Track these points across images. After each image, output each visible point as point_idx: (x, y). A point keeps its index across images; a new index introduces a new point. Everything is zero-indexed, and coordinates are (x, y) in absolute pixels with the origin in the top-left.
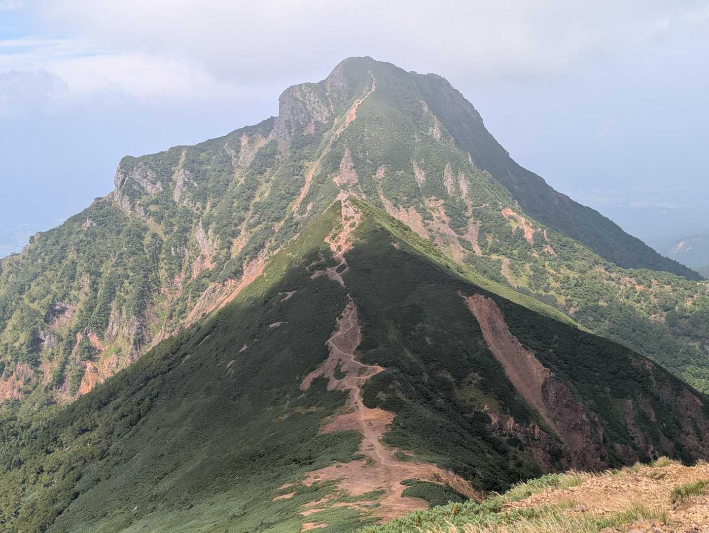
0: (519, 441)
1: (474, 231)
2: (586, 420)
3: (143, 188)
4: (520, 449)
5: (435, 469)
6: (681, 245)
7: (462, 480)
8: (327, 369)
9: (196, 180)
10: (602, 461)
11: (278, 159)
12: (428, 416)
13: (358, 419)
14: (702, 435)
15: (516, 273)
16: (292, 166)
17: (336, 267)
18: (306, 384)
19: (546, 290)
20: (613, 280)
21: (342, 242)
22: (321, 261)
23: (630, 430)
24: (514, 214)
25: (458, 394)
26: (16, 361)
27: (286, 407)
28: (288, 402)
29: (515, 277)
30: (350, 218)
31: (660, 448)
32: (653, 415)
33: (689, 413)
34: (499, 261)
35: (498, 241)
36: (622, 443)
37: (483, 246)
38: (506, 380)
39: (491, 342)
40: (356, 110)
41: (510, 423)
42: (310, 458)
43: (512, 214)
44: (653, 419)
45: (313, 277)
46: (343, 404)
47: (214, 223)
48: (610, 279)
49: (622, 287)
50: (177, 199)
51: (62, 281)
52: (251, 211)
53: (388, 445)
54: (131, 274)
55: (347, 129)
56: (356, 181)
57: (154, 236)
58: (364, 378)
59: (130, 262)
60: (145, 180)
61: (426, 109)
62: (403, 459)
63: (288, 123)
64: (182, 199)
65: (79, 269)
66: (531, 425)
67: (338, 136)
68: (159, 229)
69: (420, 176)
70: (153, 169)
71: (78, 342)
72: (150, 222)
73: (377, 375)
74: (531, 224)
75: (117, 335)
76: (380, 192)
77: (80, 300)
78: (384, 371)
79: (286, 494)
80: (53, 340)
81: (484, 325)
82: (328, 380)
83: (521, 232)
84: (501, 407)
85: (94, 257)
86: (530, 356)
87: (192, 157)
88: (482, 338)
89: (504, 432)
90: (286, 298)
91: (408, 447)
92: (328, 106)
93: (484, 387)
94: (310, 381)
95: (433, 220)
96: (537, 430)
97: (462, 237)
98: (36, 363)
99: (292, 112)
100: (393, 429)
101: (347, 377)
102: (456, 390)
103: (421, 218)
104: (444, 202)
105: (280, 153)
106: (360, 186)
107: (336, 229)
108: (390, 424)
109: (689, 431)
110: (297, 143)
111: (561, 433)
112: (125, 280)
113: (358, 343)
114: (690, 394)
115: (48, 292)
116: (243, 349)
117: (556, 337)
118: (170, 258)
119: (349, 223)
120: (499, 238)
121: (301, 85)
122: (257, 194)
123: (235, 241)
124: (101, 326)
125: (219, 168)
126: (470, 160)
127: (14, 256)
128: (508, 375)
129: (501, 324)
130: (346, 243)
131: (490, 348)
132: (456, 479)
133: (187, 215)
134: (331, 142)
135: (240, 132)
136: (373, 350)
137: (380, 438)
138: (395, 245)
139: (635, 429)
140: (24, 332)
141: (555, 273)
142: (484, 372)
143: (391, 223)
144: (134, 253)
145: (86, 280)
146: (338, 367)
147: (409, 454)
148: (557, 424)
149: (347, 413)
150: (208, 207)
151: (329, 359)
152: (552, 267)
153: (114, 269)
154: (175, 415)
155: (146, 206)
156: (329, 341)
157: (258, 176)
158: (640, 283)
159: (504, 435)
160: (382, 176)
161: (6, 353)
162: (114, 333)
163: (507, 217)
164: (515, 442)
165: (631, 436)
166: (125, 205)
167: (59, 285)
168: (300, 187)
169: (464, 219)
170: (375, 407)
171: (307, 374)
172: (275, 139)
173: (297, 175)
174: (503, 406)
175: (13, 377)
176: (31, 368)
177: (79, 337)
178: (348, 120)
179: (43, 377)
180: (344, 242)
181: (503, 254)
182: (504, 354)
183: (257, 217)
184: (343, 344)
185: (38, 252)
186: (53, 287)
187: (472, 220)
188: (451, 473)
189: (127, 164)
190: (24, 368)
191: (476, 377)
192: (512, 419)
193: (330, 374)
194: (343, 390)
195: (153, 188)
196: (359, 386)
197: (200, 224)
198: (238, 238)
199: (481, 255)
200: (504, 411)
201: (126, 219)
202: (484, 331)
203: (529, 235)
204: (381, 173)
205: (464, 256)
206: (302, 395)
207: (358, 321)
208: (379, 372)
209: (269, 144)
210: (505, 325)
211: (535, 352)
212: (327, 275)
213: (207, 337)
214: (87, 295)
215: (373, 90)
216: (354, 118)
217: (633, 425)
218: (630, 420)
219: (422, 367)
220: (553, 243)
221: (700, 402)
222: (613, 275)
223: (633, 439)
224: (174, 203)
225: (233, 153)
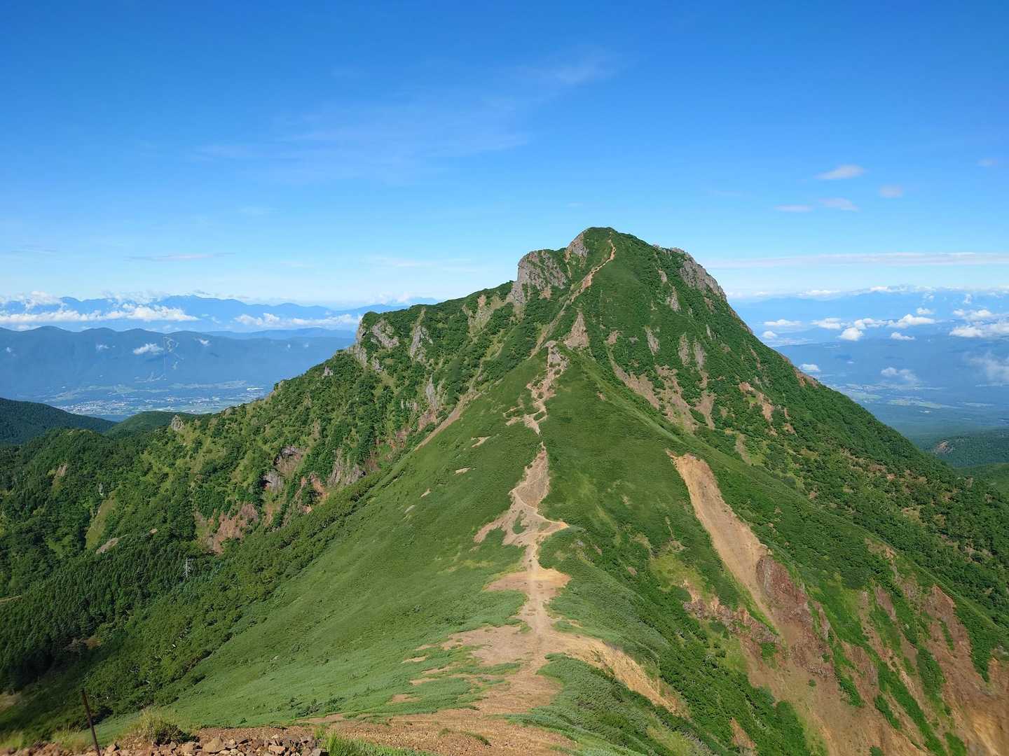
0: (724, 626)
1: (708, 403)
2: (808, 610)
3: (380, 342)
4: (724, 637)
5: (599, 646)
6: (944, 444)
7: (634, 663)
8: (506, 521)
9: (431, 337)
10: (826, 662)
11: (512, 321)
12: (611, 583)
13: (528, 579)
14: (954, 643)
15: (751, 450)
16: (525, 327)
17: (535, 414)
18: (481, 536)
19: (784, 471)
20: (860, 467)
21: (544, 389)
22: (519, 408)
23: (865, 629)
24: (753, 389)
25: (654, 564)
26: (242, 500)
27: (455, 559)
28: (459, 554)
29: (750, 455)
30: (556, 365)
31: (900, 654)
32: (894, 613)
33: (939, 615)
34: (733, 437)
35: (733, 415)
36: (852, 642)
37: (715, 420)
38: (714, 554)
39: (699, 508)
40: (593, 276)
41: (714, 604)
42: (464, 618)
43: (751, 389)
44: (893, 618)
45: (508, 424)
46: (516, 561)
47: (443, 380)
48: (857, 464)
49: (871, 475)
50: (411, 354)
51: (294, 426)
52: (481, 369)
53: (553, 611)
54: (360, 424)
55: (582, 294)
56: (588, 345)
57: (386, 388)
58: (544, 534)
59: (361, 411)
60: (383, 335)
61: (665, 279)
62: (565, 629)
63: (525, 287)
64: (416, 355)
65: (312, 415)
66: (739, 609)
67: (572, 301)
68: (391, 382)
69: (654, 344)
70: (392, 324)
71: (302, 486)
72: (384, 375)
73: (560, 532)
74: (770, 401)
75: (339, 482)
76: (611, 356)
77: (308, 446)
78: (568, 529)
79: (419, 657)
80: (279, 483)
81: (693, 489)
82: (505, 533)
83: (758, 409)
84: (704, 584)
85: (327, 405)
86: (745, 530)
87: (429, 315)
88: (690, 503)
89: (706, 614)
90: (478, 444)
91: (575, 616)
92: (565, 272)
93: (686, 558)
94: (486, 533)
95: (665, 389)
96: (747, 615)
97: (695, 409)
98: (260, 503)
99: (530, 277)
100: (564, 594)
101: (526, 532)
102: (652, 558)
103: (652, 387)
104: (677, 371)
105: (515, 316)
106: (590, 350)
107: (539, 376)
108: (563, 588)
109: (938, 637)
110: (532, 306)
111: (777, 623)
112: (353, 429)
113: (545, 496)
114: (940, 592)
115: (280, 436)
116: (426, 494)
117: (777, 511)
118: (398, 410)
119: (554, 371)
120: (735, 413)
121: (540, 252)
122: (489, 351)
123: (461, 397)
124: (325, 471)
125: (454, 327)
126: (708, 332)
127: (259, 401)
128: (716, 548)
129: (713, 490)
130: (548, 390)
131: (698, 516)
132: (625, 662)
133: (420, 369)
134: (565, 306)
135: (478, 294)
136: (560, 505)
137: (547, 603)
138: (601, 396)
139: (870, 628)
140: (253, 473)
141: (795, 453)
142: (689, 541)
143: (603, 375)
144: (365, 404)
145: (316, 427)
146: (519, 520)
147: (575, 625)
148: (773, 611)
149: (518, 571)
150: (440, 364)
151: (510, 511)
152: (792, 447)
153: (344, 417)
154: (344, 560)
155: (381, 359)
156: (514, 491)
157: (491, 336)
158: (890, 471)
159: (706, 618)
160: (615, 342)
161: (234, 492)
162: (337, 481)
163: (745, 392)
164: (718, 627)
165: (864, 636)
166: (362, 357)
167: (292, 429)
168: (530, 348)
169: (698, 390)
170: (551, 568)
171: (483, 525)
172: (512, 301)
173: (529, 336)
174: (707, 583)
175: (238, 516)
176: (255, 509)
177: (304, 481)
178: (584, 286)
179: (265, 519)
180: (546, 389)
181: (738, 430)
182: (715, 525)
183: (485, 374)
184: (528, 497)
185: (280, 398)
186: (286, 430)
187: (706, 392)
188: (620, 653)
189: (370, 319)
190: (249, 509)
191: (677, 545)
192: (717, 599)
193: (509, 527)
194: (520, 546)
195: (390, 342)
196: (537, 543)
197: (431, 380)
198: (465, 395)
199: (714, 429)
200: (707, 588)
201: (361, 370)
202: (692, 497)
203: (767, 411)
204: (613, 338)
205: (695, 428)
206: (475, 548)
207: (548, 472)
208: (562, 529)
209: (505, 306)
210: (718, 492)
211: (752, 525)
212: (523, 422)
213: (395, 480)
214: (315, 440)
215: (612, 258)
216: (590, 284)
217: (868, 622)
218: (865, 616)
219: (615, 528)
220: (793, 422)
221: (954, 603)
222: (861, 461)
223: (867, 639)
224: (409, 358)
225: (471, 313)
